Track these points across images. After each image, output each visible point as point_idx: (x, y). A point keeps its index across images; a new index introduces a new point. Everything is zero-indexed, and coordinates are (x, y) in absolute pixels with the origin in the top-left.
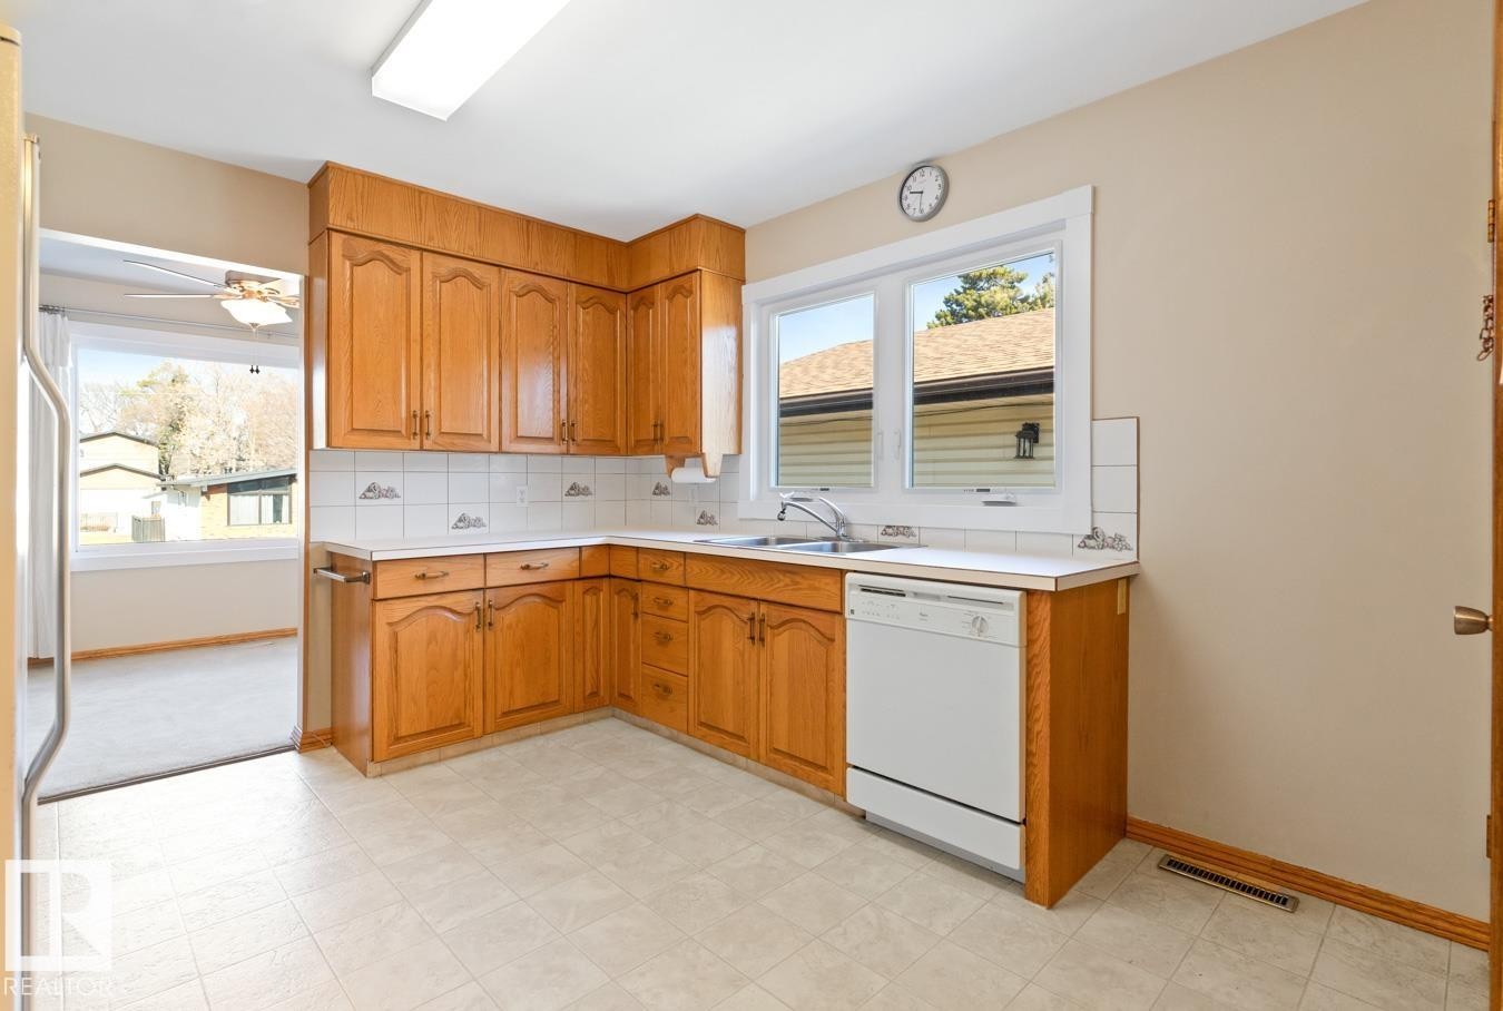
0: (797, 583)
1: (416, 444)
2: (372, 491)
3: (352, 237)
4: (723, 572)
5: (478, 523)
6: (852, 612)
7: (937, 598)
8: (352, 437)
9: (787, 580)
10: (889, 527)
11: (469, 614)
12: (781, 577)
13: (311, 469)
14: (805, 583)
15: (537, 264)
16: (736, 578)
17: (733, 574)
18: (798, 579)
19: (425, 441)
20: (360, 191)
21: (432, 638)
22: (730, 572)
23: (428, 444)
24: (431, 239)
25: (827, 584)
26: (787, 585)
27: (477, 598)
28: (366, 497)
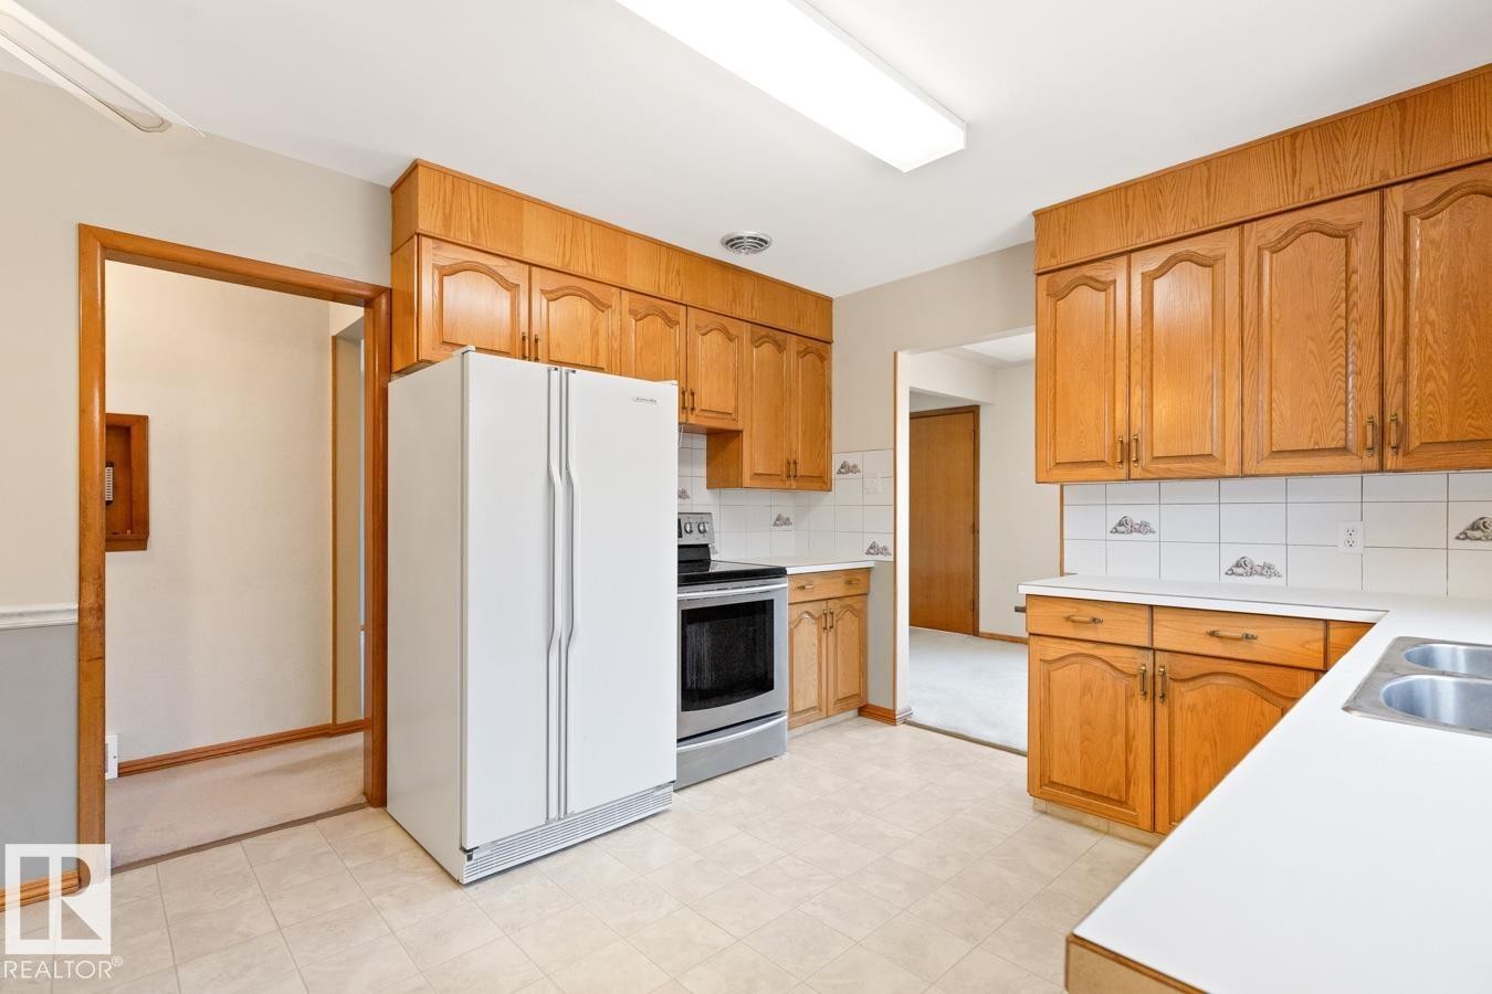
1: (1123, 472)
2: (1123, 525)
3: (1055, 274)
5: (1267, 570)
8: (1058, 471)
11: (1135, 676)
13: (1065, 502)
15: (1312, 189)
19: (1133, 470)
20: (1062, 224)
21: (1086, 689)
23: (1136, 472)
24: (1140, 234)
27: (1145, 660)
28: (1117, 532)
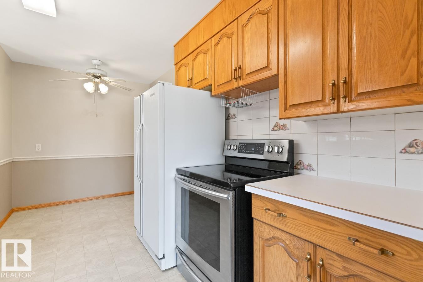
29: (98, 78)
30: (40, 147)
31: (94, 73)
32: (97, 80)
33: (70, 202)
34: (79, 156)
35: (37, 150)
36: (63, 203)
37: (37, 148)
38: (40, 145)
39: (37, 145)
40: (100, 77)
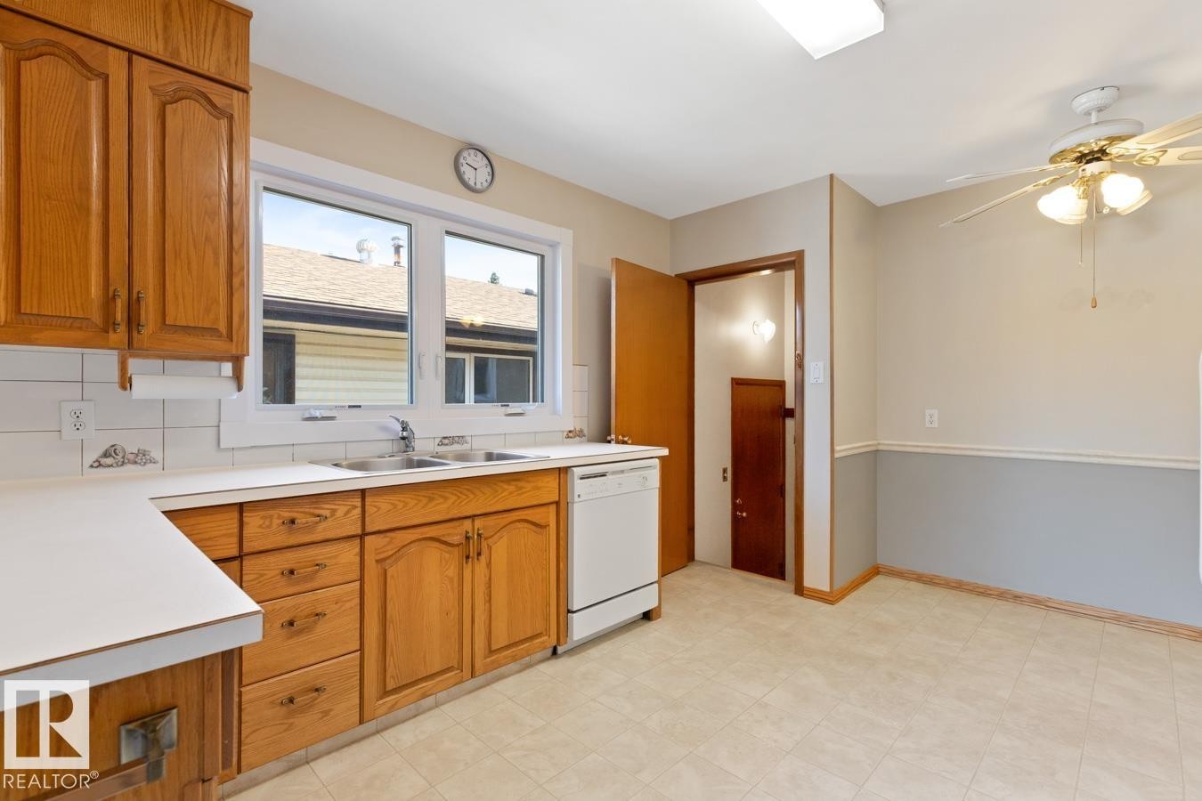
0: (521, 488)
4: (431, 499)
6: (579, 496)
7: (622, 472)
9: (512, 488)
10: (445, 438)
12: (506, 487)
14: (529, 486)
16: (450, 502)
17: (446, 498)
18: (520, 484)
22: (442, 496)
25: (548, 482)
26: (511, 493)
29: (1098, 159)
30: (936, 418)
31: (1080, 145)
32: (1093, 168)
33: (1017, 598)
34: (1041, 453)
35: (928, 425)
36: (995, 593)
37: (928, 418)
38: (935, 412)
39: (928, 412)
40: (1103, 151)
